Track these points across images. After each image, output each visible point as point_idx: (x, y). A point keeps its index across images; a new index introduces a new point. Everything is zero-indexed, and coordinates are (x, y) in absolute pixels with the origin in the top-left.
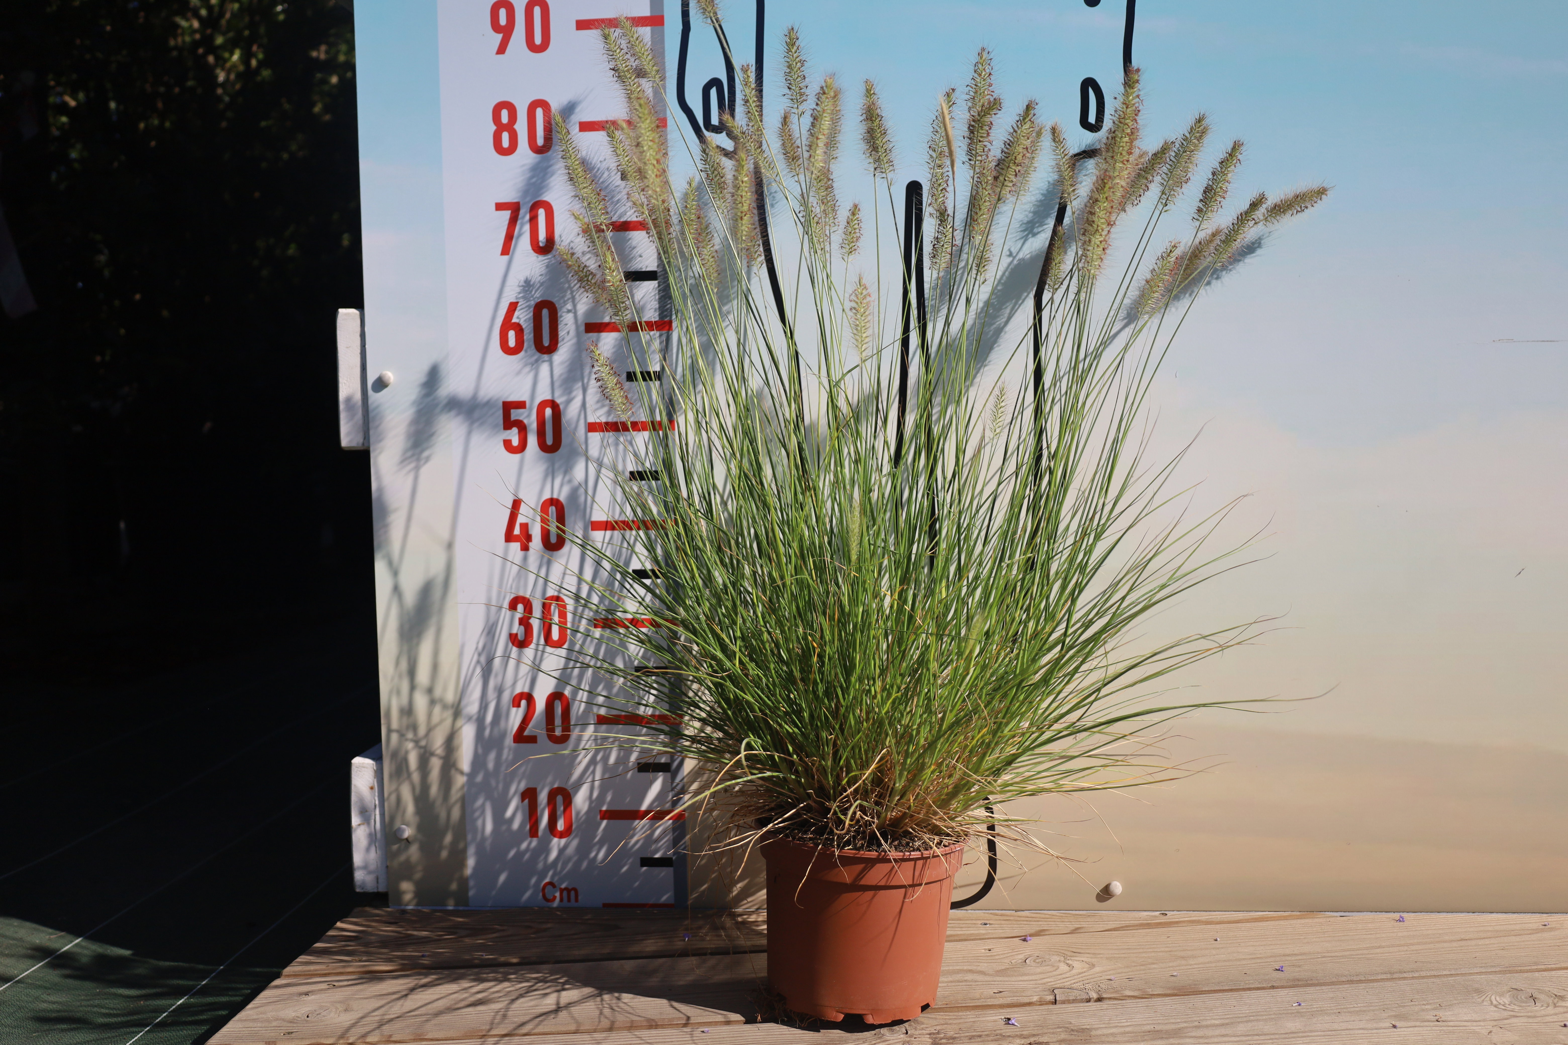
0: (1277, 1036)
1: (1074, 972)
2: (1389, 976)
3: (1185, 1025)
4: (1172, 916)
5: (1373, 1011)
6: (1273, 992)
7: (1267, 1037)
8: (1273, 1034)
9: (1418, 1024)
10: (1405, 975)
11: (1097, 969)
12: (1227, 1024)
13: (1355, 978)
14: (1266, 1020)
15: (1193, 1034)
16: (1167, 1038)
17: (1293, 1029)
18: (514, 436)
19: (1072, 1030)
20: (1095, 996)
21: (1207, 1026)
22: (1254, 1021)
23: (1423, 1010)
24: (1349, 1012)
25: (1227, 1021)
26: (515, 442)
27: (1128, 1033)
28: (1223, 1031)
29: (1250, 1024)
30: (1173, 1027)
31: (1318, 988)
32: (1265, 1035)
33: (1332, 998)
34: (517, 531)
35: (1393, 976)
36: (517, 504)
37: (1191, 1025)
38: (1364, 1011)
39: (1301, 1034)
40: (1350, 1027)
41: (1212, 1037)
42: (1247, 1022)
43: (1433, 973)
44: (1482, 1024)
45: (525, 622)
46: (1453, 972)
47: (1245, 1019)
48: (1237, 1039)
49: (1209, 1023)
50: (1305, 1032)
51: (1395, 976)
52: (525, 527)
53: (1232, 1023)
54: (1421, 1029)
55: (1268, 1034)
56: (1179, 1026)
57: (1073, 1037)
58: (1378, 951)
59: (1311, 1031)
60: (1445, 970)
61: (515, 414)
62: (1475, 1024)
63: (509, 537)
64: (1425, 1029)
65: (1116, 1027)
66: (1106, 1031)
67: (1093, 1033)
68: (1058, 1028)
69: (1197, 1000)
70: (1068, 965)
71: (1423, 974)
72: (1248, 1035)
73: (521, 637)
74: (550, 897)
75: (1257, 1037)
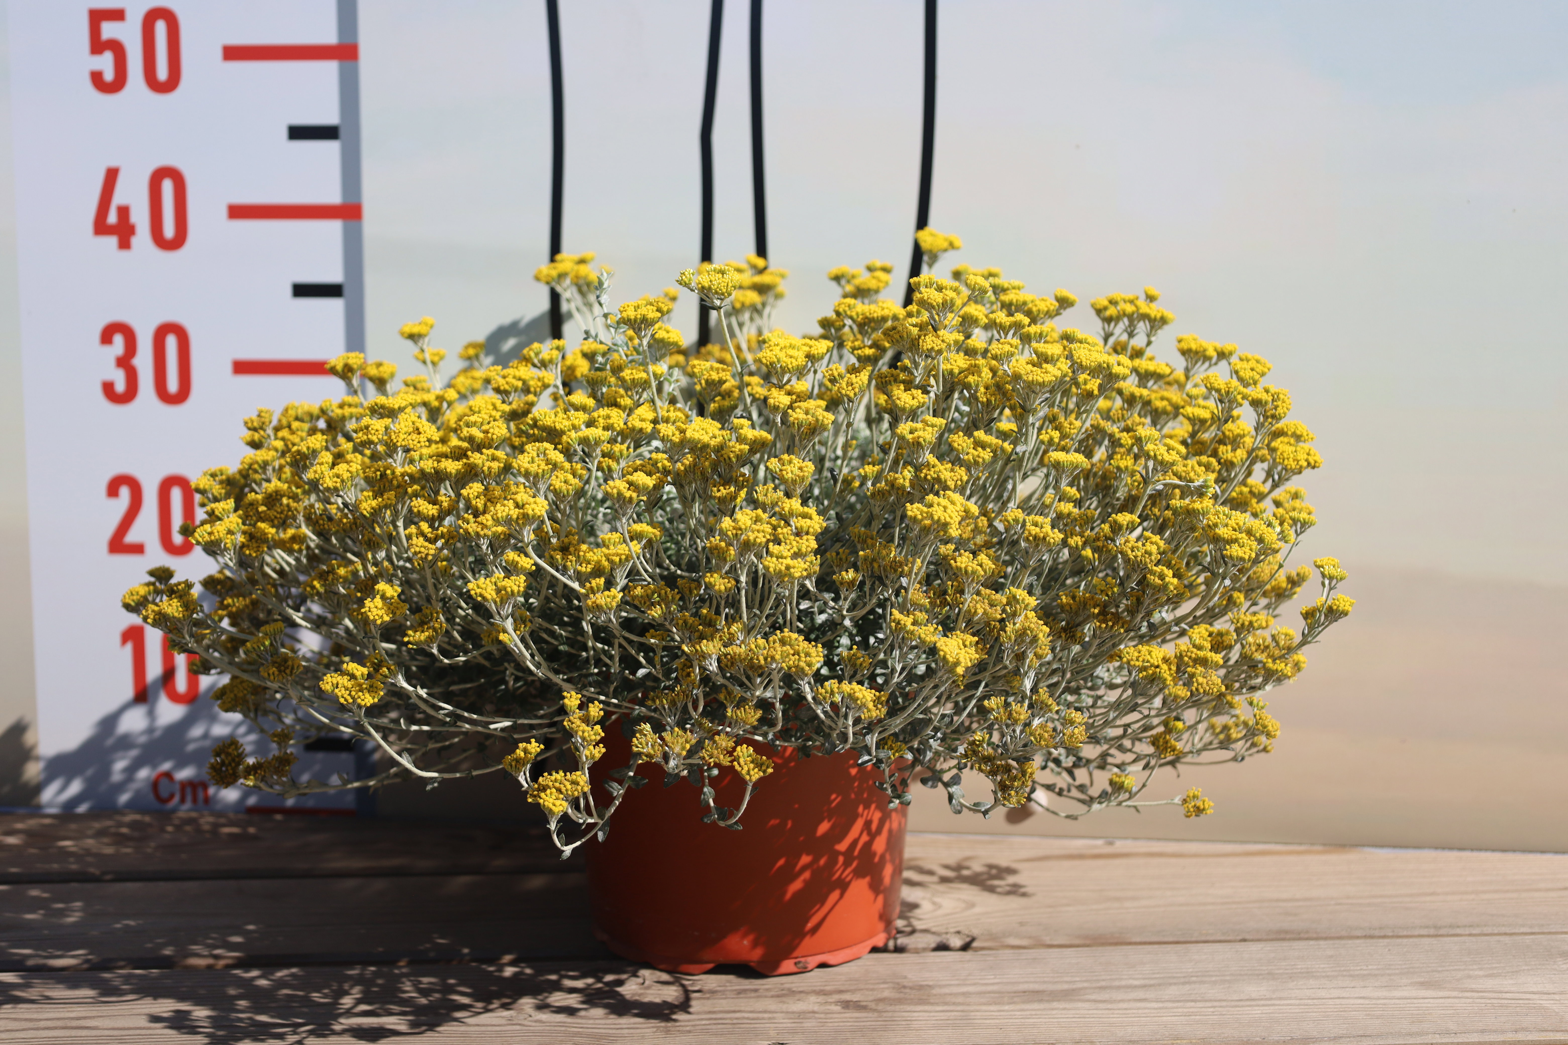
0: (1224, 1004)
1: (940, 912)
2: (1432, 931)
3: (1085, 985)
4: (1120, 846)
5: (1389, 975)
6: (1240, 946)
7: (1209, 1004)
8: (1220, 1001)
9: (1455, 994)
10: (1458, 931)
11: (977, 910)
12: (1151, 986)
13: (1377, 933)
14: (1215, 982)
15: (1093, 997)
16: (1048, 1001)
17: (1254, 996)
18: (106, 63)
19: (904, 987)
20: (956, 942)
21: (1119, 988)
22: (1194, 982)
23: (1469, 977)
24: (1351, 976)
25: (1152, 982)
26: (109, 76)
27: (990, 992)
28: (1141, 994)
29: (1187, 987)
30: (1066, 987)
31: (1312, 942)
32: (1206, 1001)
33: (1331, 957)
34: (112, 218)
35: (1437, 932)
36: (112, 175)
37: (1095, 985)
38: (1376, 975)
39: (1262, 1002)
40: (1344, 995)
41: (1122, 1001)
42: (1184, 983)
43: (1503, 930)
44: (1557, 997)
45: (125, 362)
46: (1536, 930)
47: (1182, 980)
48: (1160, 1005)
49: (1123, 983)
50: (1271, 999)
51: (1442, 932)
52: (124, 212)
53: (1160, 985)
54: (1456, 1001)
55: (1211, 1001)
56: (1074, 986)
57: (902, 995)
58: (1428, 898)
59: (1280, 999)
60: (1523, 926)
61: (109, 30)
62: (1545, 997)
63: (101, 227)
64: (1463, 1000)
65: (975, 984)
66: (955, 990)
67: (935, 991)
68: (884, 983)
69: (1116, 954)
70: (934, 903)
71: (1488, 930)
72: (1178, 1001)
73: (120, 387)
74: (164, 794)
75: (1192, 1004)
